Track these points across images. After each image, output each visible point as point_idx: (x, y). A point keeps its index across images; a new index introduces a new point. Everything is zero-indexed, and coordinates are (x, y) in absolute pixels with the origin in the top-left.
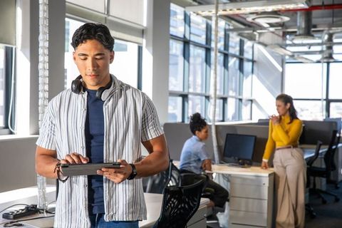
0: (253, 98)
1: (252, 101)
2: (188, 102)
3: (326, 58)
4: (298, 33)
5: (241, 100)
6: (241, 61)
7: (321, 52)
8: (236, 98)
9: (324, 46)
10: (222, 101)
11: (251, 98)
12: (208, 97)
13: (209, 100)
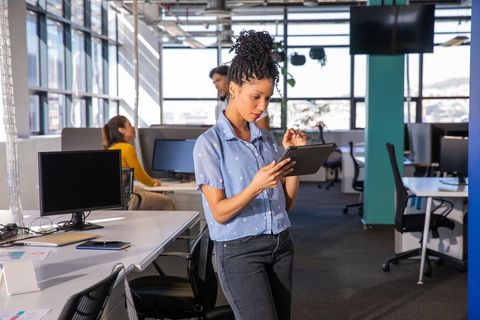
0: (119, 98)
1: (118, 102)
2: (47, 102)
3: (224, 41)
4: (208, 6)
5: (106, 100)
6: (105, 43)
7: (217, 33)
8: (99, 98)
9: (221, 25)
10: (84, 102)
11: (117, 98)
12: (69, 96)
13: (71, 100)
